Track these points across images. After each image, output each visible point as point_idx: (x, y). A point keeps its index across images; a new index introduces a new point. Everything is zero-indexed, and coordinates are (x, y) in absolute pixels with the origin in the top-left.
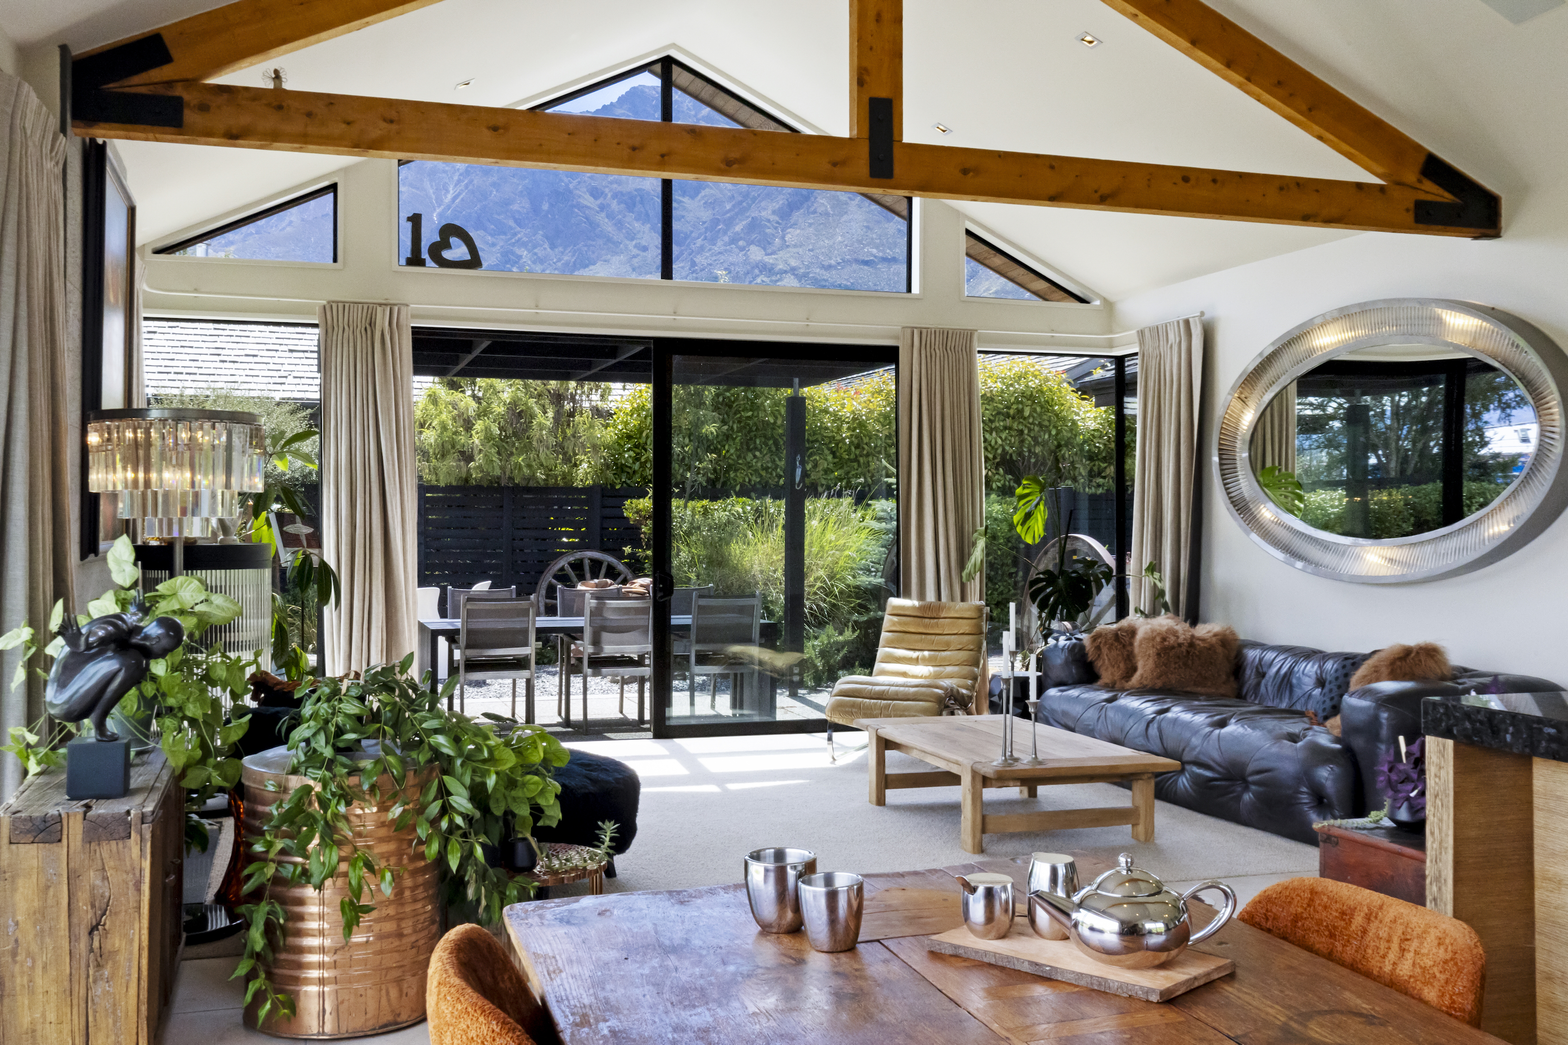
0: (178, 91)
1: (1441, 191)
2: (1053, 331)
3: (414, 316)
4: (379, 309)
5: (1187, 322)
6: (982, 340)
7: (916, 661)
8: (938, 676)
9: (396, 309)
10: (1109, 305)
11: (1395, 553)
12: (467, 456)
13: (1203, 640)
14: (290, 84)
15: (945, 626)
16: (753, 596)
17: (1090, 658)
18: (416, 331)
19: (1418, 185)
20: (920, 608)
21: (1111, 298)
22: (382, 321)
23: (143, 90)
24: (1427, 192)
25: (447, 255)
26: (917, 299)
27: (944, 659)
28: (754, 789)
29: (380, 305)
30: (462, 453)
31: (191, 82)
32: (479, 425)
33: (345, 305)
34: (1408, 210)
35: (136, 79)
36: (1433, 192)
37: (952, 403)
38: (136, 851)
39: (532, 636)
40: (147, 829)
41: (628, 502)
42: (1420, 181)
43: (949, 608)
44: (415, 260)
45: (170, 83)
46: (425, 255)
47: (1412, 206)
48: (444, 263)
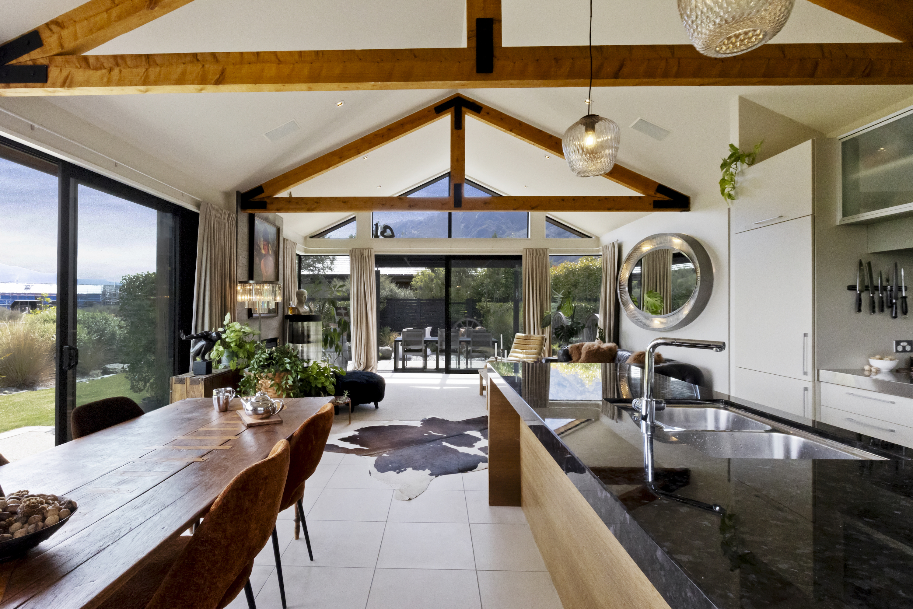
0: (266, 200)
1: (665, 197)
2: (577, 248)
3: (375, 252)
4: (365, 250)
5: (613, 243)
6: (551, 251)
7: (521, 353)
8: (527, 358)
9: (370, 250)
10: (598, 238)
11: (663, 320)
12: (431, 290)
13: (603, 349)
14: (294, 195)
15: (532, 342)
16: (490, 332)
17: (570, 353)
18: (375, 255)
19: (655, 195)
20: (525, 337)
21: (598, 236)
22: (366, 254)
23: (258, 200)
24: (658, 197)
25: (386, 234)
26: (530, 239)
27: (529, 352)
28: (453, 389)
29: (366, 249)
30: (430, 289)
31: (270, 197)
32: (435, 281)
33: (356, 250)
34: (650, 204)
35: (256, 198)
36: (661, 197)
37: (539, 273)
38: (201, 387)
39: (423, 343)
40: (203, 382)
41: (477, 304)
42: (655, 194)
43: (533, 337)
44: (377, 236)
45: (263, 198)
46: (379, 234)
47: (652, 202)
48: (385, 237)
